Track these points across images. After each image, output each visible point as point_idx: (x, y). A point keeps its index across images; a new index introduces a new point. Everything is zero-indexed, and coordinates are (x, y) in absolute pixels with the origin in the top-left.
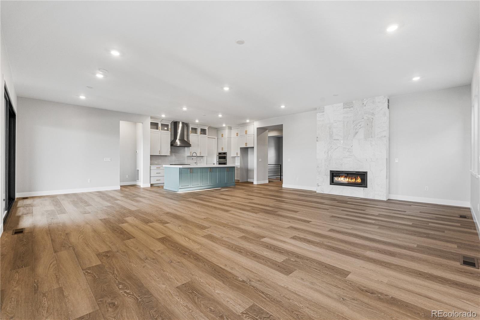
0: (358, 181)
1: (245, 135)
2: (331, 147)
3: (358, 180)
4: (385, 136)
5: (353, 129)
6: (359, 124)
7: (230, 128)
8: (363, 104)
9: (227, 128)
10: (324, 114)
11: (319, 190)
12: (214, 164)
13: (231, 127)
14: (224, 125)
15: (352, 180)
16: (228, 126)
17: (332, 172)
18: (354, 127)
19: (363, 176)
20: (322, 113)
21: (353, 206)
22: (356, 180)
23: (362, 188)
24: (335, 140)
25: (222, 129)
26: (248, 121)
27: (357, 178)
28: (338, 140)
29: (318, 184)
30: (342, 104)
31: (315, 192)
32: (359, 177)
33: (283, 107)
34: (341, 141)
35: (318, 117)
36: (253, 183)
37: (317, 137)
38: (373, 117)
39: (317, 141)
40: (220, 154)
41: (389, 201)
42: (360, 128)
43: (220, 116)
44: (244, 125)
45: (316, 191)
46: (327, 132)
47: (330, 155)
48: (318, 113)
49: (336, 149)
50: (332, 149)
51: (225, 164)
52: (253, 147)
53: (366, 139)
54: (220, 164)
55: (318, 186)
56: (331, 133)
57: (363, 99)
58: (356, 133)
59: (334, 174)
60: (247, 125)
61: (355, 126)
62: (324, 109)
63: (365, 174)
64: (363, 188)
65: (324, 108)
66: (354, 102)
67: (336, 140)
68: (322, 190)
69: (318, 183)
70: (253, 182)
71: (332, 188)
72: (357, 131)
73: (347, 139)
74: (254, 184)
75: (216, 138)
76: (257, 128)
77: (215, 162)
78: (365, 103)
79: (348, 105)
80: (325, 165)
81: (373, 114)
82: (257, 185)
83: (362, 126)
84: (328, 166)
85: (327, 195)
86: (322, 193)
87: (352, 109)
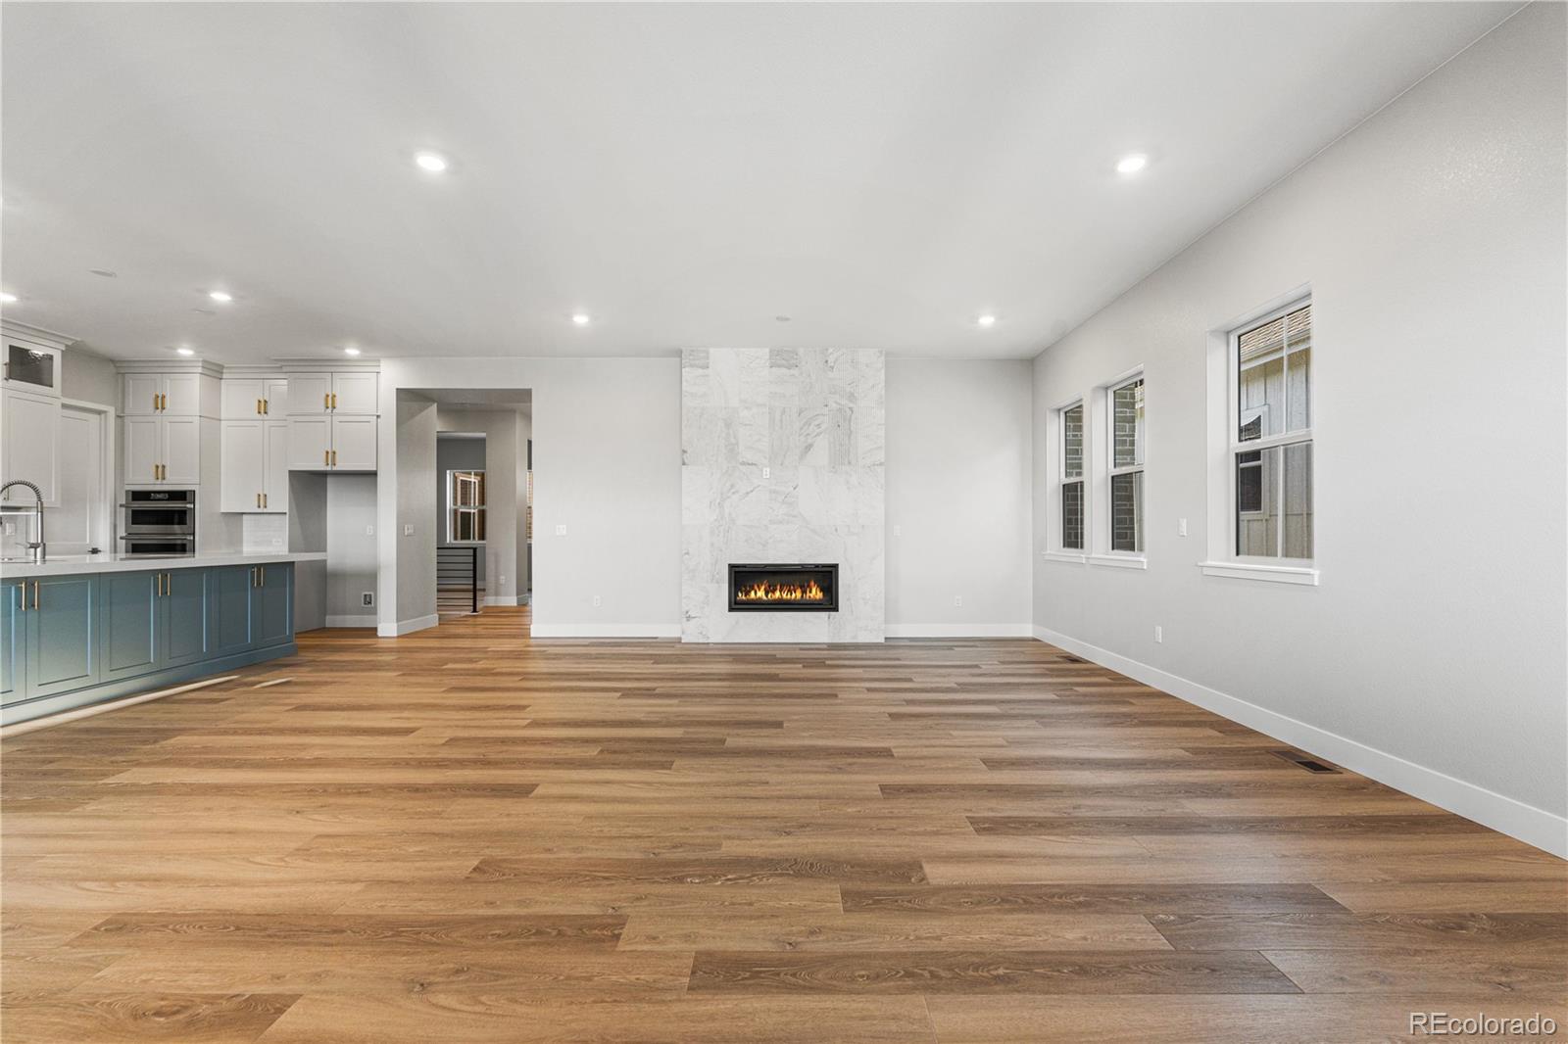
0: (811, 595)
1: (320, 414)
2: (732, 486)
3: (810, 592)
4: (881, 464)
5: (800, 435)
6: (817, 423)
7: (215, 372)
8: (827, 362)
9: (200, 370)
10: (707, 376)
11: (691, 634)
12: (95, 551)
13: (223, 367)
14: (185, 352)
15: (794, 595)
16: (204, 361)
17: (737, 569)
18: (801, 429)
19: (826, 577)
20: (701, 371)
21: (860, 670)
22: (804, 592)
23: (824, 615)
24: (743, 464)
25: (170, 366)
26: (352, 352)
27: (809, 586)
28: (752, 464)
29: (687, 612)
30: (767, 350)
31: (679, 641)
32: (812, 583)
33: (581, 320)
34: (765, 469)
35: (687, 381)
36: (372, 632)
37: (684, 452)
38: (851, 405)
39: (684, 464)
40: (138, 496)
41: (891, 644)
42: (818, 435)
43: (221, 297)
44: (326, 365)
45: (680, 639)
46: (719, 437)
47: (730, 514)
48: (687, 369)
49: (748, 493)
50: (734, 493)
51: (181, 548)
52: (374, 474)
53: (833, 467)
54: (137, 549)
55: (689, 618)
56: (733, 441)
57: (827, 350)
58: (809, 447)
59: (742, 577)
60: (333, 369)
61: (804, 425)
62: (708, 358)
63: (831, 572)
64: (827, 613)
65: (708, 353)
66: (801, 351)
67: (749, 464)
68: (701, 633)
69: (687, 609)
70: (376, 629)
71: (737, 623)
72: (810, 441)
73: (782, 464)
74: (380, 634)
75: (111, 411)
76: (399, 390)
77: (103, 540)
78: (831, 360)
79: (783, 358)
80: (712, 545)
81: (852, 397)
82: (398, 637)
83: (823, 427)
84: (721, 550)
85: (720, 646)
86: (701, 641)
87: (795, 371)
